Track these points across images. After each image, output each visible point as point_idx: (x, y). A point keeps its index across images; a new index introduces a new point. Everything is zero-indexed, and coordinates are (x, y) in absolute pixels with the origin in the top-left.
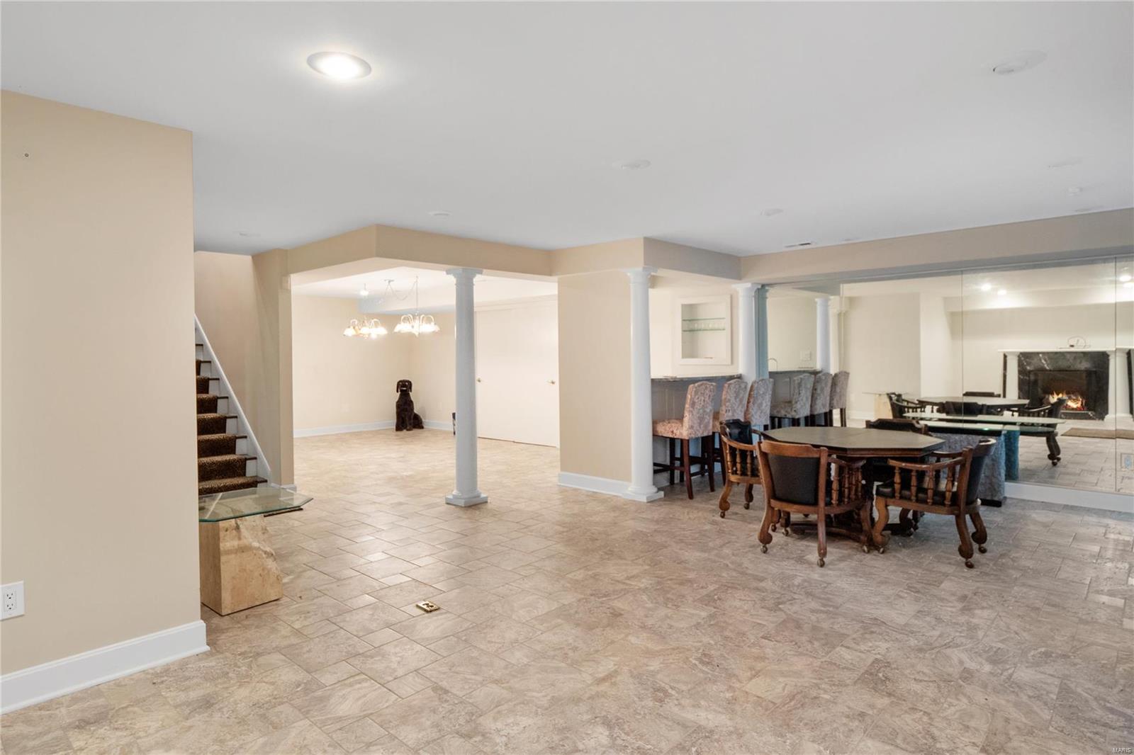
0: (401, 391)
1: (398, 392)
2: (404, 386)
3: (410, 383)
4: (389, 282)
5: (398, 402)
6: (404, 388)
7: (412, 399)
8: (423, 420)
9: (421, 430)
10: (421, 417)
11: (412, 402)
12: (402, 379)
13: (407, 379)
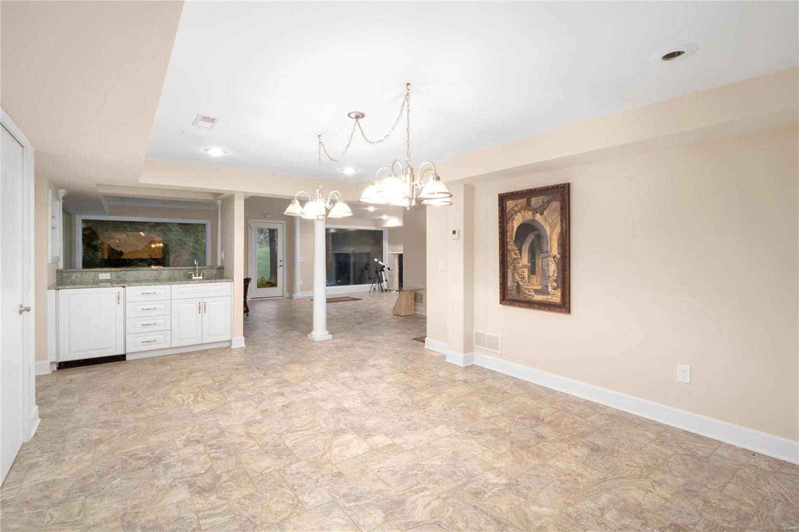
4: (357, 117)
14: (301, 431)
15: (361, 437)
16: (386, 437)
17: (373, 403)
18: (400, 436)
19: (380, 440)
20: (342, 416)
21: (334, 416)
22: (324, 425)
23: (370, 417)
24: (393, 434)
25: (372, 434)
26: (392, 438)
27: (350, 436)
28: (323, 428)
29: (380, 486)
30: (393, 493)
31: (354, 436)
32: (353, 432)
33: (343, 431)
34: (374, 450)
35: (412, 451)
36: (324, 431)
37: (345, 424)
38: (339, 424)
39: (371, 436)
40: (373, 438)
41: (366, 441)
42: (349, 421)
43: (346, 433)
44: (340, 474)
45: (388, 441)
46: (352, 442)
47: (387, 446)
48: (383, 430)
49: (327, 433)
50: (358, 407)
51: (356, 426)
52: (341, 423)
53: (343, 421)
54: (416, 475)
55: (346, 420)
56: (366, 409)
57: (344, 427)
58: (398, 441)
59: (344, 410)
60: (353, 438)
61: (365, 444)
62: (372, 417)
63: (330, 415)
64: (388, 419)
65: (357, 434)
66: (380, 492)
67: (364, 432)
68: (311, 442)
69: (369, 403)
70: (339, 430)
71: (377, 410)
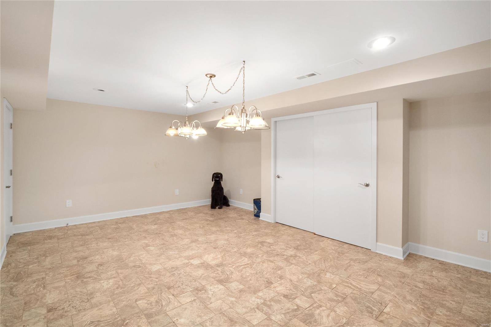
0: (215, 180)
1: (213, 181)
2: (217, 177)
3: (221, 175)
4: (211, 77)
5: (213, 188)
6: (217, 178)
7: (223, 186)
8: (229, 200)
9: (228, 207)
10: (228, 198)
11: (222, 188)
12: (216, 172)
13: (219, 172)
14: (243, 265)
15: (207, 263)
16: (193, 263)
17: (198, 290)
18: (184, 264)
19: (196, 262)
20: (221, 276)
21: (227, 276)
22: (231, 269)
23: (201, 277)
24: (187, 265)
25: (200, 265)
26: (189, 263)
27: (213, 263)
28: (231, 267)
29: (198, 246)
30: (194, 244)
31: (210, 263)
32: (212, 265)
33: (218, 266)
34: (200, 257)
35: (181, 257)
36: (230, 265)
37: (218, 270)
38: (222, 270)
39: (201, 263)
40: (200, 262)
41: (204, 261)
42: (215, 272)
43: (216, 265)
44: (215, 248)
45: (192, 261)
46: (211, 260)
47: (193, 259)
48: (193, 267)
49: (227, 264)
50: (211, 286)
51: (210, 269)
52: (220, 271)
53: (219, 272)
54: (183, 249)
55: (217, 273)
56: (204, 283)
57: (217, 268)
58: (187, 261)
59: (221, 282)
60: (211, 262)
61: (204, 259)
62: (199, 276)
63: (231, 276)
64: (188, 275)
65: (208, 264)
66: (199, 244)
67: (206, 266)
68: (234, 259)
69: (201, 291)
70: (221, 266)
71: (195, 283)
